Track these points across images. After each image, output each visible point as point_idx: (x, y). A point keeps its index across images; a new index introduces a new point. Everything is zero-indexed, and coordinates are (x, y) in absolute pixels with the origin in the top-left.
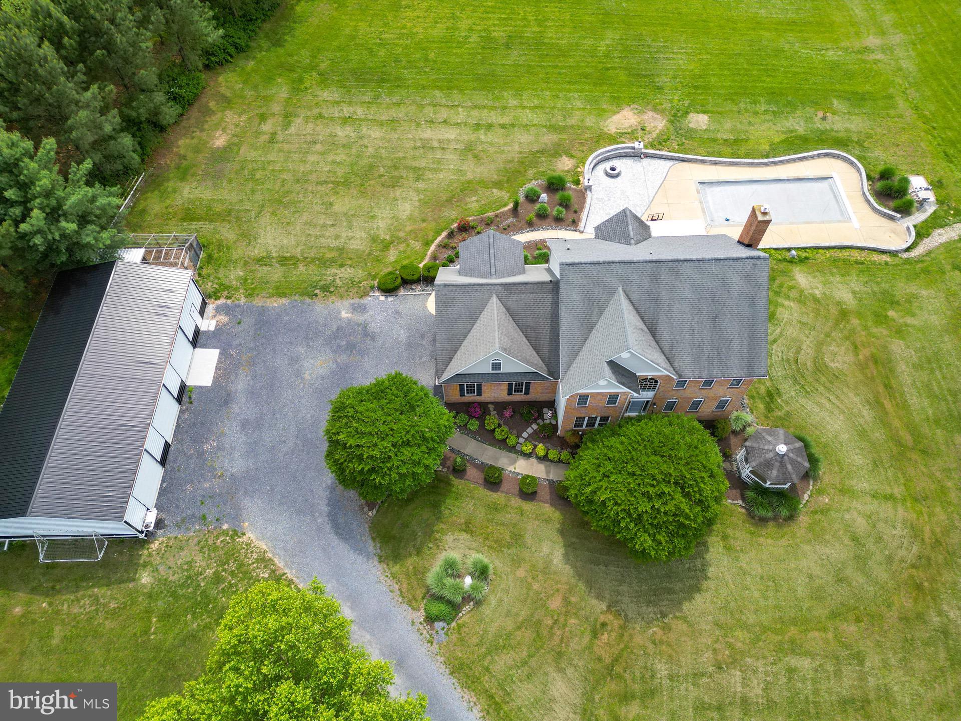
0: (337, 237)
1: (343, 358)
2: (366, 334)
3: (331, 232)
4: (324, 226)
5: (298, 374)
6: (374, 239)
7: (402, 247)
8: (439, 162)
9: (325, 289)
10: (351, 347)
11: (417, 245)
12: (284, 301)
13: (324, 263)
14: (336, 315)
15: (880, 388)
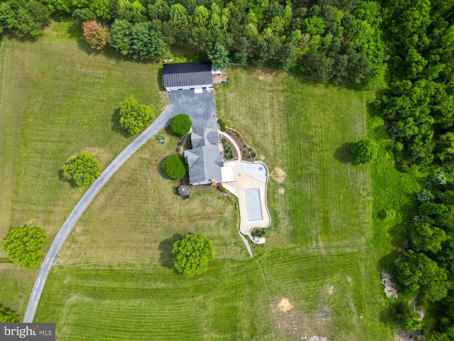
0: (233, 109)
1: (202, 115)
2: (208, 119)
3: (234, 107)
4: (236, 106)
5: (198, 108)
6: (233, 117)
7: (231, 123)
8: (260, 128)
9: (219, 109)
10: (205, 116)
11: (233, 125)
12: (215, 102)
13: (225, 108)
14: (212, 112)
15: (203, 216)
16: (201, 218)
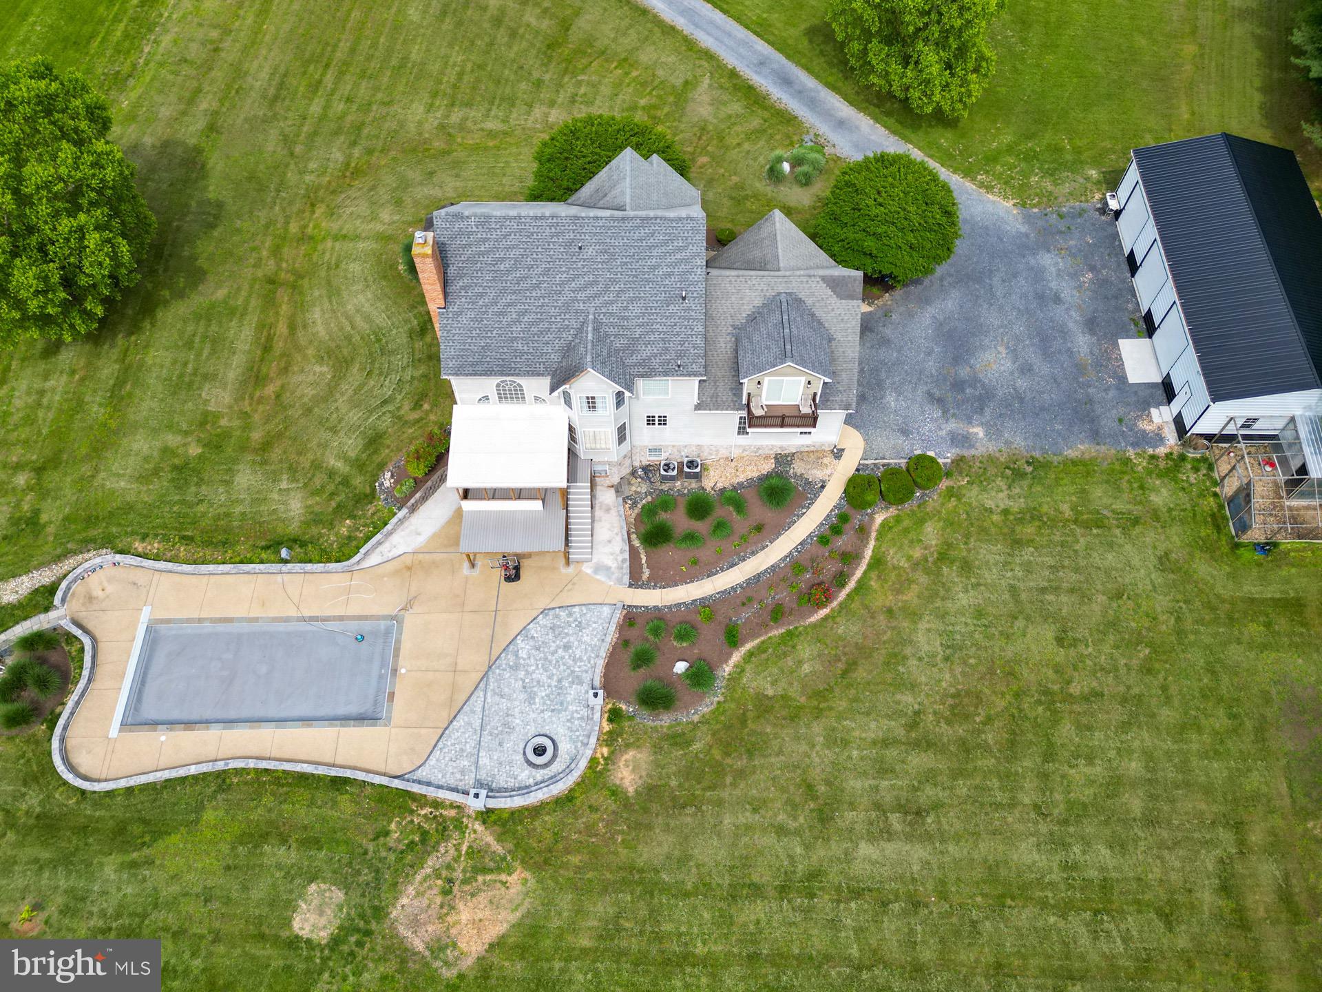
0: (1028, 568)
1: (964, 372)
2: (940, 401)
3: (1040, 578)
4: (1056, 590)
5: (1014, 353)
6: (966, 567)
7: (917, 553)
8: (884, 770)
9: (1019, 475)
10: (958, 385)
11: (895, 557)
12: (1071, 453)
13: (1032, 515)
14: (993, 431)
15: (279, 346)
16: (270, 338)
